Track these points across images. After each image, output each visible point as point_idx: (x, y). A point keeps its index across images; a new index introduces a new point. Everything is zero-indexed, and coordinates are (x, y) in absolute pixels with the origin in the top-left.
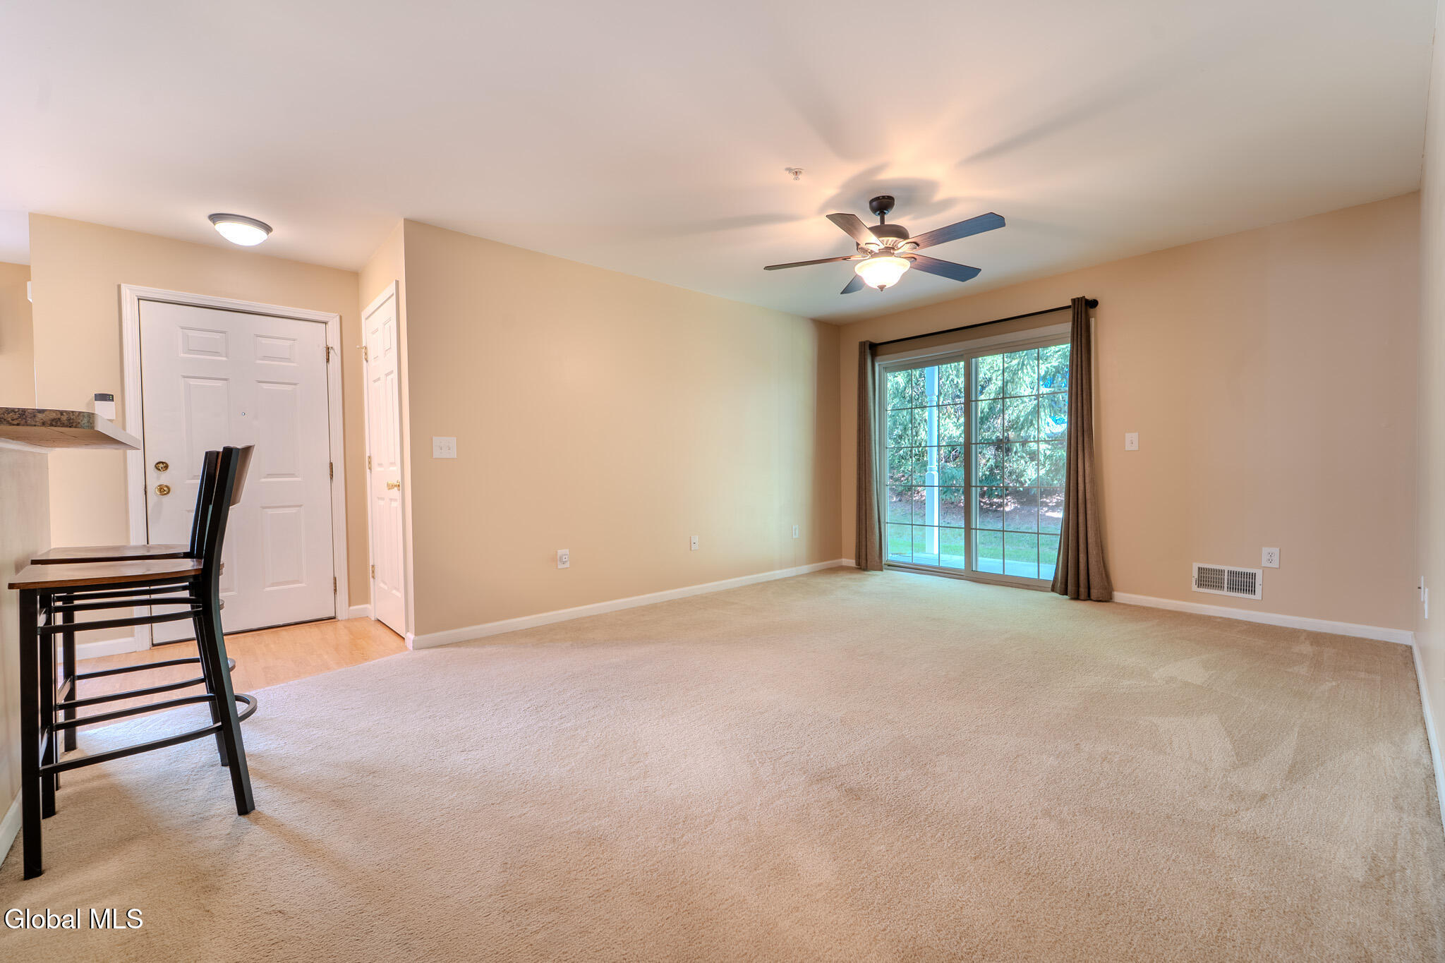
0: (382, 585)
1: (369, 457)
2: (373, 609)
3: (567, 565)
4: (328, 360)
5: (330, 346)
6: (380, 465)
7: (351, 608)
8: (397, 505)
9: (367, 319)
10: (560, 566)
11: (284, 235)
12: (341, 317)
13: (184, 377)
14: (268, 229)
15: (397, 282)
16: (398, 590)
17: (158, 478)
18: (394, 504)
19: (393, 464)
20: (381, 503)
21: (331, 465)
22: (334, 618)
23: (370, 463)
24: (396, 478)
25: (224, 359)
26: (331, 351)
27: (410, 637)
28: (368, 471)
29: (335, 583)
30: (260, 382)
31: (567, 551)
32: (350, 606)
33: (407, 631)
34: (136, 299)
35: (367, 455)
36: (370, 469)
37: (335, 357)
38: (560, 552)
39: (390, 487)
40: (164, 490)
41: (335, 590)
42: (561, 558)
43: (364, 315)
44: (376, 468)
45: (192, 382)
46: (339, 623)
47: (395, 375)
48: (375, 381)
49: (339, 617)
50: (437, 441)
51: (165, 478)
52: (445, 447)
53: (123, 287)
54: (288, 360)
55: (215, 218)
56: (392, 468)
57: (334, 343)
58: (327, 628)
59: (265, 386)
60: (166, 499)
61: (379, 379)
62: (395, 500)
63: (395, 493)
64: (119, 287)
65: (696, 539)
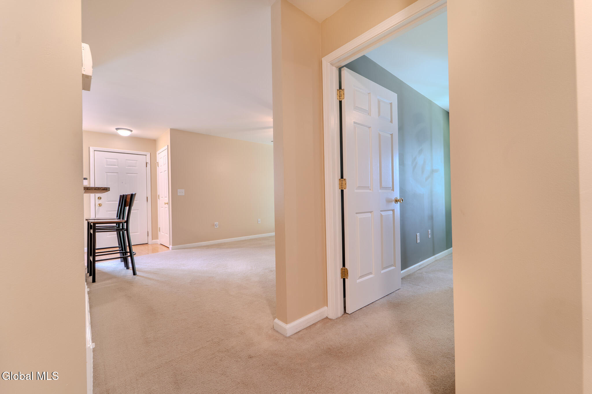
0: (162, 233)
1: (159, 195)
2: (159, 241)
3: (218, 227)
4: (147, 166)
5: (147, 162)
6: (162, 197)
7: (153, 241)
8: (167, 209)
9: (158, 154)
10: (215, 227)
11: (135, 132)
12: (150, 153)
13: (106, 172)
14: (131, 131)
15: (168, 146)
16: (167, 234)
17: (99, 202)
18: (166, 209)
19: (166, 197)
20: (162, 209)
21: (147, 197)
22: (148, 244)
23: (159, 197)
24: (167, 201)
25: (117, 167)
26: (148, 164)
27: (171, 247)
28: (158, 199)
29: (148, 233)
30: (127, 173)
31: (217, 223)
32: (152, 240)
33: (170, 245)
34: (93, 151)
35: (158, 194)
36: (159, 198)
37: (149, 165)
38: (215, 223)
39: (165, 204)
40: (100, 205)
41: (148, 235)
42: (216, 225)
43: (158, 153)
44: (161, 198)
45: (108, 174)
46: (149, 245)
47: (167, 171)
48: (161, 173)
49: (149, 243)
50: (179, 190)
51: (100, 202)
52: (181, 192)
53: (90, 147)
54: (135, 166)
55: (117, 129)
56: (166, 198)
57: (148, 161)
58: (146, 246)
59: (128, 174)
60: (100, 207)
61: (162, 172)
62: (167, 208)
63: (167, 206)
64: (89, 147)
65: (259, 220)
